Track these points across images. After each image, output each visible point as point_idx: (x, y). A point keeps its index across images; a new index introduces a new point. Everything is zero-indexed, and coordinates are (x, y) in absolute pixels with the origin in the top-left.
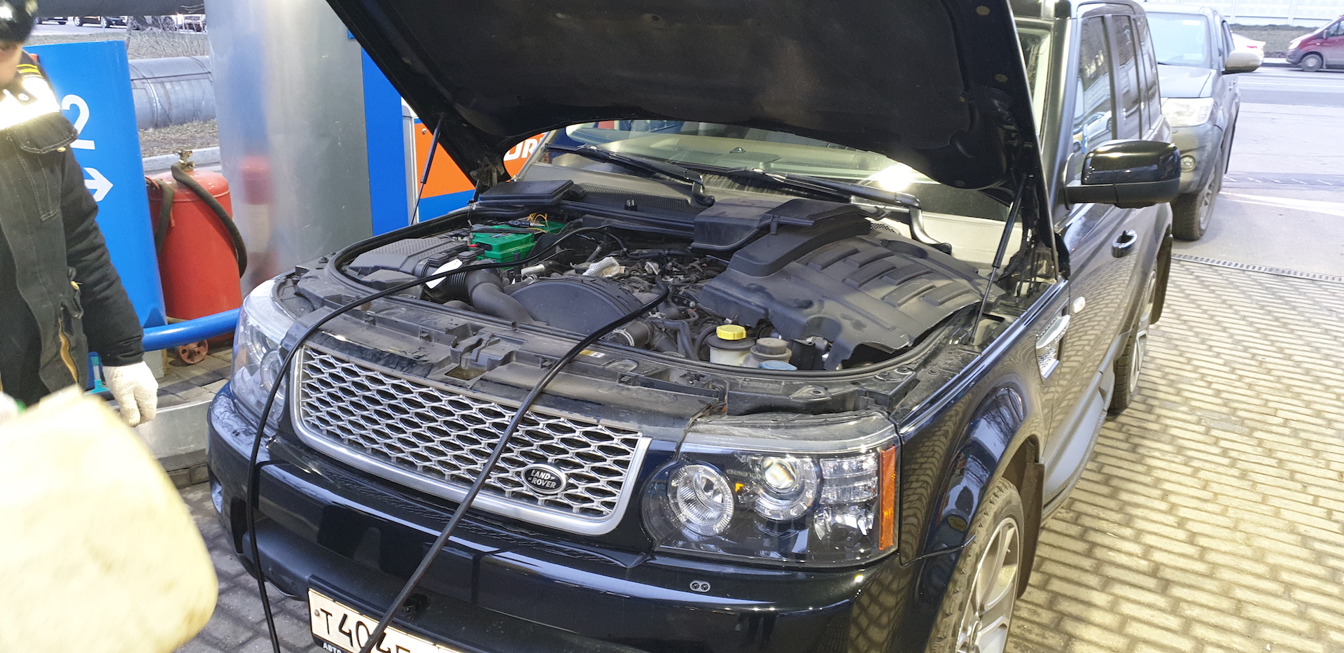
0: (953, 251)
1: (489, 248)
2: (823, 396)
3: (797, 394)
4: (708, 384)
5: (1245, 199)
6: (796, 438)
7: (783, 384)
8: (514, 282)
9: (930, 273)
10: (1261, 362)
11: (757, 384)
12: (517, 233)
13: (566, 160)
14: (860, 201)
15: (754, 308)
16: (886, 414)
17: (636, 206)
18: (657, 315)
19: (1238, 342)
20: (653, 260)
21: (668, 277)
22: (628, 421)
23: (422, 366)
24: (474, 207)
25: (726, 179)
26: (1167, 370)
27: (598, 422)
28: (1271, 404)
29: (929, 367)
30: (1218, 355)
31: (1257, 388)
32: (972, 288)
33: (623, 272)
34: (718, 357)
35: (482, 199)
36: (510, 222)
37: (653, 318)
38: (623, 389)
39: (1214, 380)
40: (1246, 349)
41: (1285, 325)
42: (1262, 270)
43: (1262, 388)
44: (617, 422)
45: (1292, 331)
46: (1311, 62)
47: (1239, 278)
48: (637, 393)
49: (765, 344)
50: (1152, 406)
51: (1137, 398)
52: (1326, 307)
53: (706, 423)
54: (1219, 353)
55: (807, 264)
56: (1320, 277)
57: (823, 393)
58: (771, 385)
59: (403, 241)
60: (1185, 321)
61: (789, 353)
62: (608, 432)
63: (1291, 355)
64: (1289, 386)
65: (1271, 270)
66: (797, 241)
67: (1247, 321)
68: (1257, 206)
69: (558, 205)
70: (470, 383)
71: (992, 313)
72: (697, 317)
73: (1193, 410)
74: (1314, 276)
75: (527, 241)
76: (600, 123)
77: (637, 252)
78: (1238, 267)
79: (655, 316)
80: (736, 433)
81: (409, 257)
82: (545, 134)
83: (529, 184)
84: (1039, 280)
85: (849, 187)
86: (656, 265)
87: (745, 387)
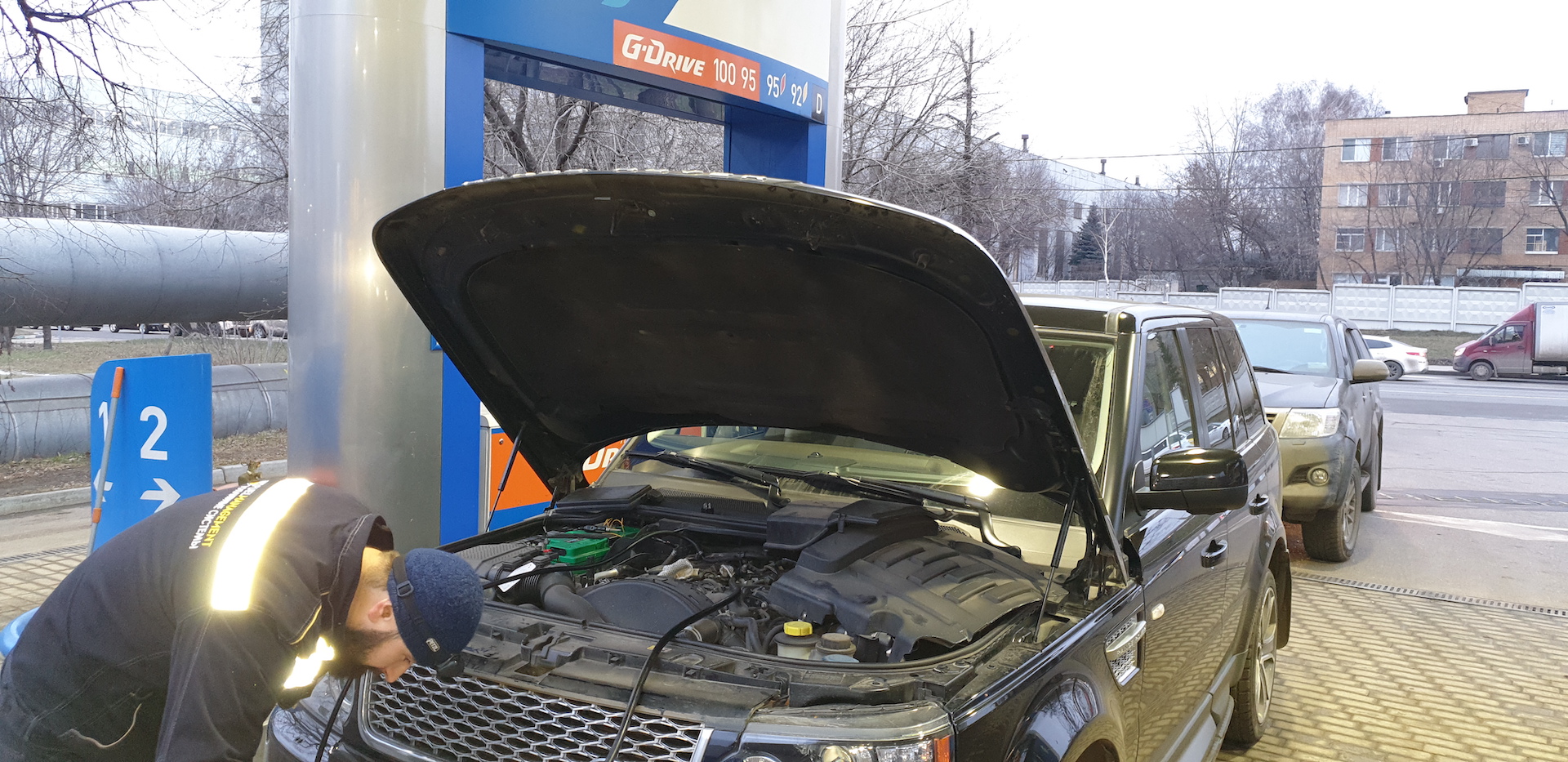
0: (1022, 554)
1: (564, 552)
2: (882, 687)
3: (856, 686)
4: (772, 675)
5: (1402, 517)
6: (853, 726)
7: (844, 676)
8: (586, 586)
9: (992, 572)
10: (1409, 693)
11: (818, 676)
12: (592, 538)
13: (647, 466)
14: (932, 505)
15: (819, 603)
16: (942, 704)
17: (712, 509)
18: (727, 613)
19: (1385, 671)
20: (728, 563)
21: (743, 580)
22: (691, 712)
23: (494, 663)
24: (550, 513)
25: (802, 483)
26: (1305, 701)
27: (662, 714)
28: (1418, 738)
29: (988, 663)
30: (1362, 685)
31: (1403, 720)
32: (1032, 586)
33: (697, 574)
34: (784, 652)
35: (558, 506)
36: (586, 527)
37: (722, 616)
38: (688, 682)
39: (1356, 711)
40: (1393, 678)
41: (1437, 653)
42: (1414, 593)
43: (1409, 721)
44: (680, 713)
45: (1444, 659)
46: (1481, 370)
47: (1388, 602)
48: (702, 686)
49: (830, 639)
50: (1287, 739)
51: (1269, 731)
52: (1483, 633)
53: (768, 713)
54: (1362, 683)
55: (873, 562)
56: (1478, 601)
57: (881, 685)
58: (832, 677)
59: (478, 547)
60: (1327, 648)
61: (853, 648)
62: (671, 724)
63: (1442, 685)
64: (1439, 718)
65: (1424, 593)
66: (865, 539)
67: (1395, 648)
68: (1414, 525)
69: (635, 510)
70: (539, 679)
71: (1057, 615)
72: (768, 617)
73: (1331, 744)
74: (1471, 600)
75: (601, 546)
76: (682, 429)
77: (712, 556)
78: (1388, 590)
79: (724, 614)
80: (796, 722)
81: (484, 561)
82: (625, 441)
83: (608, 489)
84: (1108, 583)
85: (921, 490)
86: (731, 568)
87: (807, 679)
